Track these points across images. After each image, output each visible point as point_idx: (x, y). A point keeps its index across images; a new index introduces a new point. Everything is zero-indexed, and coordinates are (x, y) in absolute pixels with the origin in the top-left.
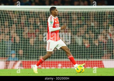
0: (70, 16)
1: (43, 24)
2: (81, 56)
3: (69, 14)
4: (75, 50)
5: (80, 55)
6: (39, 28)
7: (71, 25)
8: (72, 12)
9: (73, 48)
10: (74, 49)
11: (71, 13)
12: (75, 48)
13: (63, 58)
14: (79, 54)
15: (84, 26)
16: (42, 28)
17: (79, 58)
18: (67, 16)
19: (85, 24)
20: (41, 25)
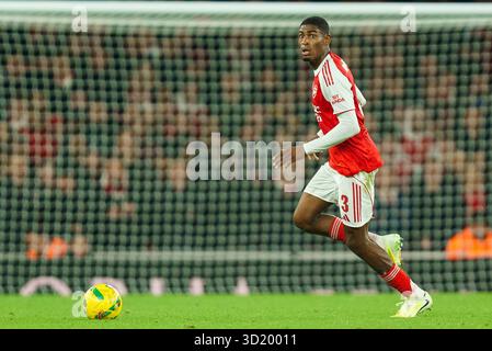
0: (212, 52)
1: (86, 88)
2: (265, 237)
3: (211, 42)
4: (239, 212)
5: (260, 232)
6: (71, 104)
7: (220, 91)
8: (223, 33)
9: (228, 201)
10: (234, 206)
11: (216, 37)
12: (239, 200)
13: (182, 245)
14: (254, 227)
15: (281, 96)
16: (81, 104)
17: (265, 246)
18: (201, 52)
19: (286, 89)
20: (80, 94)
